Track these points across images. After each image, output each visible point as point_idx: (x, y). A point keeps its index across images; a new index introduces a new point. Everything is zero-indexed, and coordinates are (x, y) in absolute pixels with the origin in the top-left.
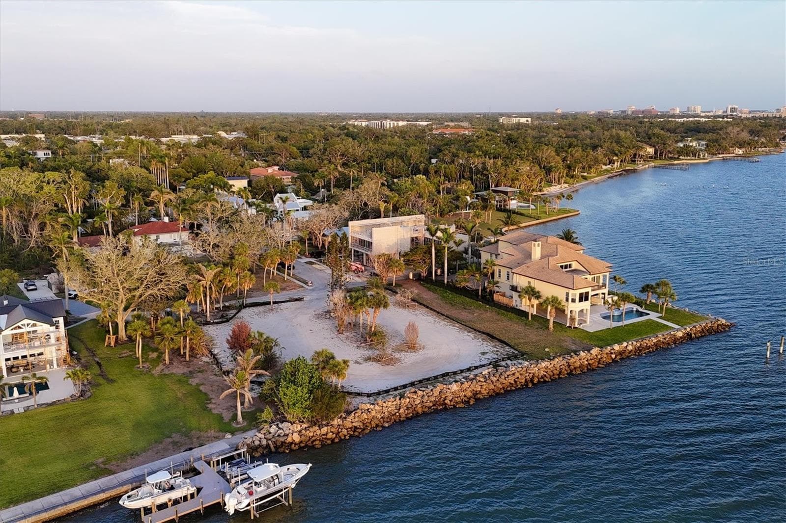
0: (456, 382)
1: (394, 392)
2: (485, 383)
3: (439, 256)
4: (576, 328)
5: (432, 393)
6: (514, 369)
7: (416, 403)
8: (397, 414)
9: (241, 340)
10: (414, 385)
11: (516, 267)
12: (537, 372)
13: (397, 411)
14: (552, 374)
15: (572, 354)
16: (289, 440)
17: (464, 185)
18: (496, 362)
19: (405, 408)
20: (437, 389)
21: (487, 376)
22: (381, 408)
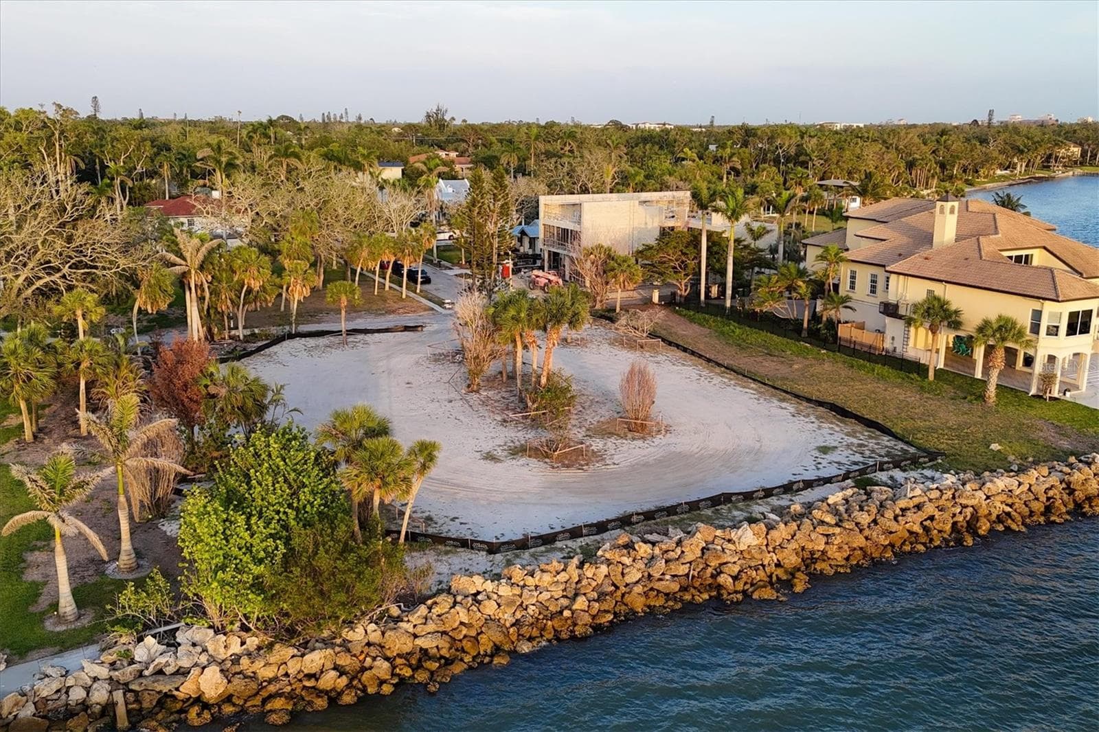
0: (752, 521)
1: (570, 543)
2: (837, 530)
3: (717, 253)
4: (1056, 399)
5: (678, 551)
6: (918, 492)
7: (628, 579)
8: (567, 613)
9: (179, 383)
10: (630, 524)
11: (893, 262)
12: (984, 503)
13: (565, 602)
14: (1026, 511)
15: (1072, 459)
16: (187, 688)
17: (765, 173)
18: (862, 472)
19: (595, 595)
20: (694, 540)
21: (842, 509)
22: (517, 591)
